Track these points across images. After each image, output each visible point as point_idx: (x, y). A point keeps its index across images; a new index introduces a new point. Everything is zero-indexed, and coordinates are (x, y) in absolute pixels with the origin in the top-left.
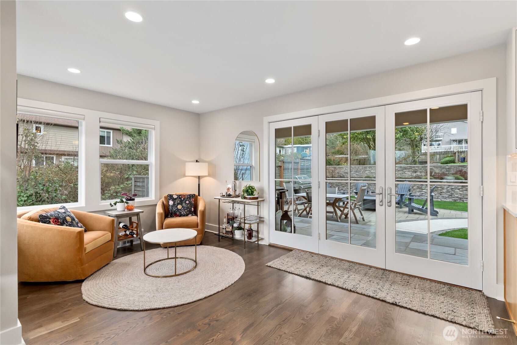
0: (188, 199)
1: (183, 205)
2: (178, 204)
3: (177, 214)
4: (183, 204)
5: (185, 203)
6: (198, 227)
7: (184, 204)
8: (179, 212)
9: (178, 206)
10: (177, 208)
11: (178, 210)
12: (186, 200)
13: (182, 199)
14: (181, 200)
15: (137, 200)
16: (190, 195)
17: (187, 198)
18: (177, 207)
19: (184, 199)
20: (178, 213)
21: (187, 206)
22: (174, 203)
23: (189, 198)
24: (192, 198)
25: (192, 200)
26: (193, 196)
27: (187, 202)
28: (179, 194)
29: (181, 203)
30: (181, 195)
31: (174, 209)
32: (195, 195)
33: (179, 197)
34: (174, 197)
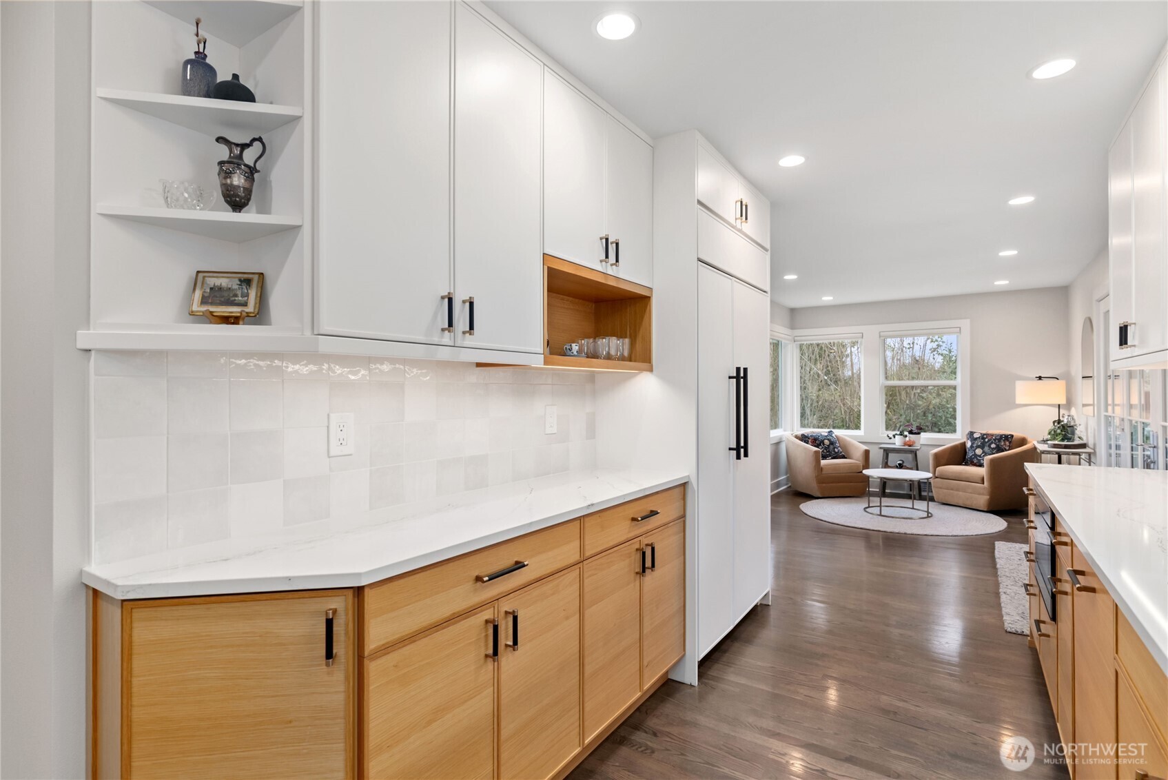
1: (984, 449)
2: (978, 447)
3: (973, 462)
5: (989, 446)
6: (983, 484)
7: (986, 449)
8: (977, 459)
9: (976, 451)
10: (974, 453)
11: (976, 455)
12: (992, 443)
13: (986, 440)
14: (984, 441)
15: (924, 435)
16: (1001, 436)
17: (995, 440)
18: (974, 451)
19: (989, 440)
20: (975, 461)
21: (991, 450)
22: (972, 444)
23: (998, 439)
24: (1004, 441)
25: (1003, 443)
26: (1008, 438)
27: (993, 446)
28: (984, 432)
29: (982, 447)
30: (987, 435)
31: (970, 454)
32: (1012, 436)
33: (983, 437)
34: (976, 436)
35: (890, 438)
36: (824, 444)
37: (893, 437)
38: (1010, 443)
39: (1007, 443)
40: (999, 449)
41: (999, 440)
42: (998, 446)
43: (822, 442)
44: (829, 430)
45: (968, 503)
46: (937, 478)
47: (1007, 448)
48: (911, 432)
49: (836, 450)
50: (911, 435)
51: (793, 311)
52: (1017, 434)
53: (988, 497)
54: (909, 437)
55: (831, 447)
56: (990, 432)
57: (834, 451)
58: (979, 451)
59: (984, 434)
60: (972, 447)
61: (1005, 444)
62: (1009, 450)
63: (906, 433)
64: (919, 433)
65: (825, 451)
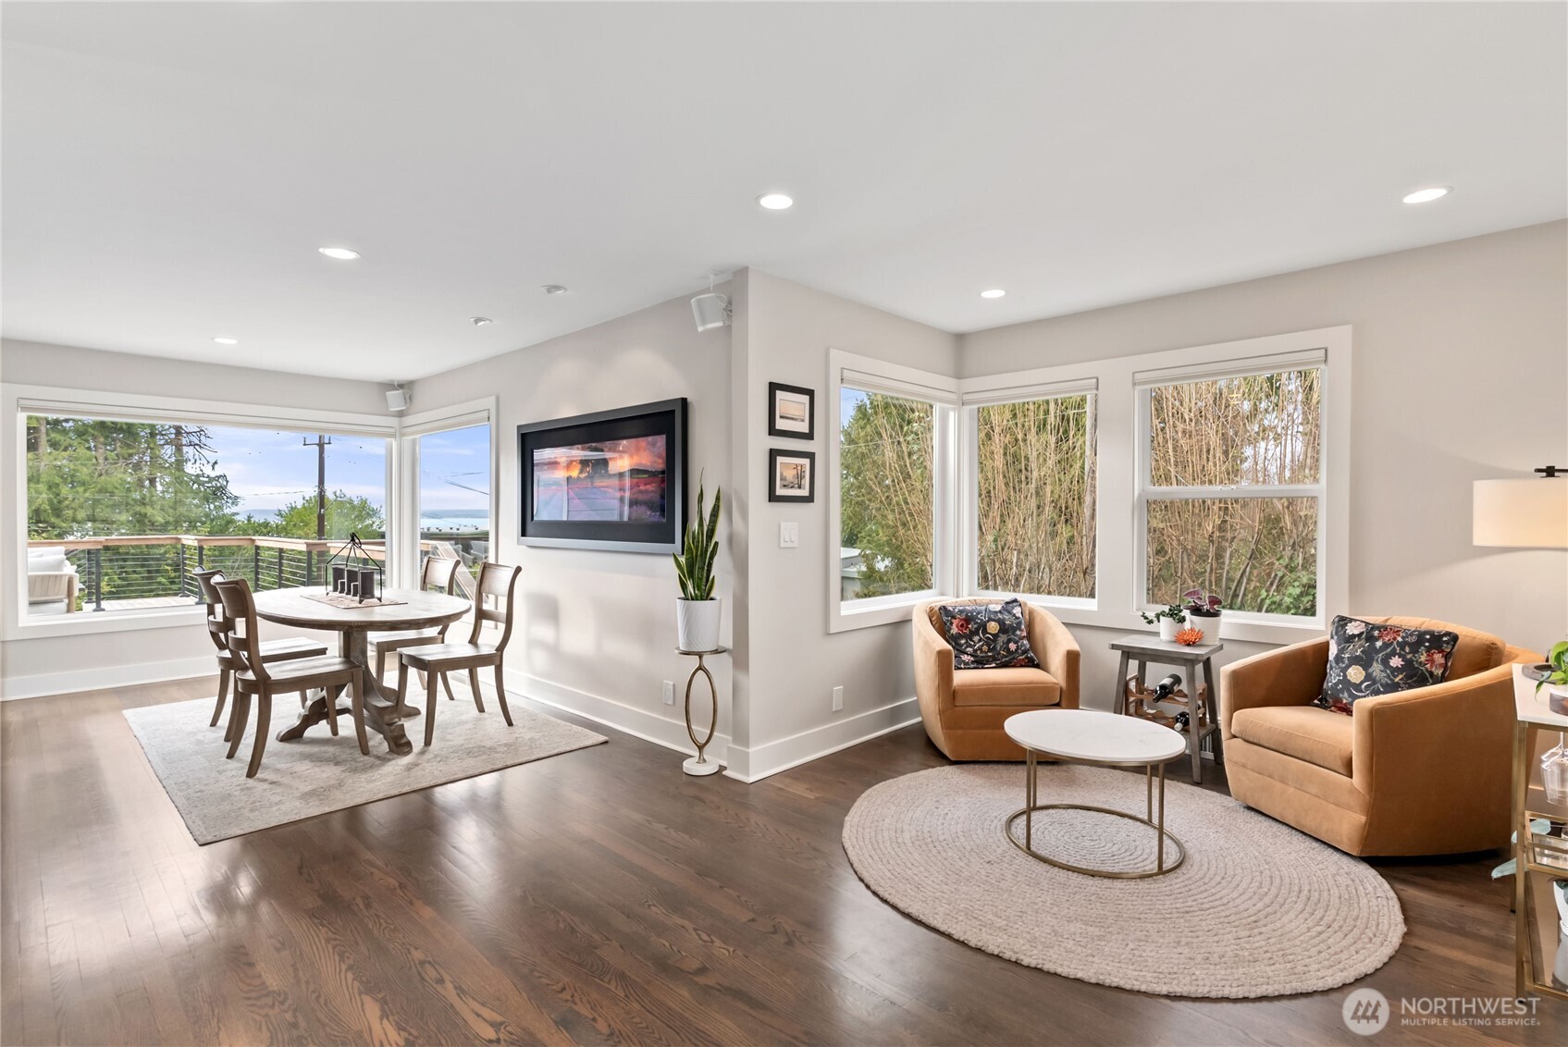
0: (1403, 649)
1: (1370, 670)
2: (1355, 661)
3: (1337, 702)
4: (1374, 664)
5: (1385, 662)
6: (1351, 778)
7: (1376, 669)
8: (1348, 695)
9: (1350, 670)
10: (1345, 676)
11: (1346, 682)
12: (1393, 653)
13: (1379, 644)
14: (1372, 645)
15: (1228, 617)
16: (1421, 635)
17: (1402, 645)
18: (1344, 670)
19: (1386, 646)
21: (1388, 677)
22: (1341, 651)
23: (1411, 644)
24: (1428, 649)
25: (1423, 658)
26: (1440, 642)
27: (1396, 662)
28: (1377, 619)
29: (1364, 662)
30: (1383, 628)
31: (1333, 678)
32: (1455, 638)
33: (1370, 633)
34: (1352, 629)
35: (1150, 622)
36: (985, 631)
37: (1155, 619)
38: (1447, 656)
39: (1438, 658)
40: (1417, 677)
41: (1415, 648)
42: (1409, 665)
43: (983, 626)
44: (1009, 596)
45: (1309, 824)
46: (1235, 737)
47: (1439, 672)
48: (1197, 611)
49: (1012, 646)
50: (1196, 619)
51: (960, 339)
52: (1471, 631)
53: (1363, 819)
54: (1192, 622)
55: (1003, 638)
56: (1396, 620)
57: (1008, 649)
58: (1356, 674)
59: (1374, 627)
60: (1338, 659)
61: (1432, 661)
62: (1443, 679)
63: (1186, 613)
64: (1216, 614)
65: (985, 648)
